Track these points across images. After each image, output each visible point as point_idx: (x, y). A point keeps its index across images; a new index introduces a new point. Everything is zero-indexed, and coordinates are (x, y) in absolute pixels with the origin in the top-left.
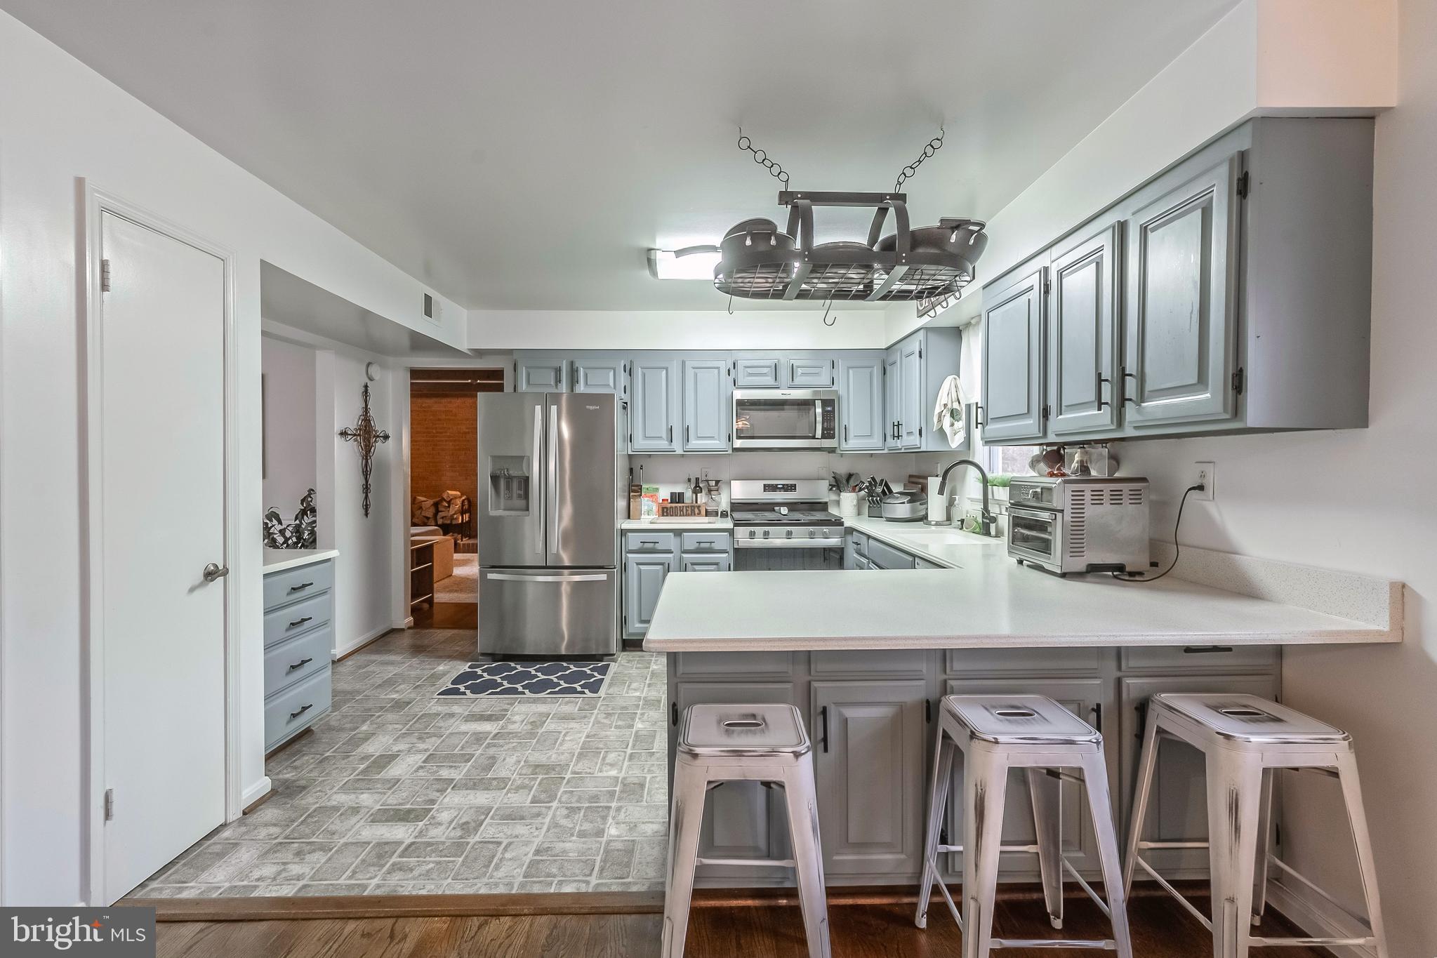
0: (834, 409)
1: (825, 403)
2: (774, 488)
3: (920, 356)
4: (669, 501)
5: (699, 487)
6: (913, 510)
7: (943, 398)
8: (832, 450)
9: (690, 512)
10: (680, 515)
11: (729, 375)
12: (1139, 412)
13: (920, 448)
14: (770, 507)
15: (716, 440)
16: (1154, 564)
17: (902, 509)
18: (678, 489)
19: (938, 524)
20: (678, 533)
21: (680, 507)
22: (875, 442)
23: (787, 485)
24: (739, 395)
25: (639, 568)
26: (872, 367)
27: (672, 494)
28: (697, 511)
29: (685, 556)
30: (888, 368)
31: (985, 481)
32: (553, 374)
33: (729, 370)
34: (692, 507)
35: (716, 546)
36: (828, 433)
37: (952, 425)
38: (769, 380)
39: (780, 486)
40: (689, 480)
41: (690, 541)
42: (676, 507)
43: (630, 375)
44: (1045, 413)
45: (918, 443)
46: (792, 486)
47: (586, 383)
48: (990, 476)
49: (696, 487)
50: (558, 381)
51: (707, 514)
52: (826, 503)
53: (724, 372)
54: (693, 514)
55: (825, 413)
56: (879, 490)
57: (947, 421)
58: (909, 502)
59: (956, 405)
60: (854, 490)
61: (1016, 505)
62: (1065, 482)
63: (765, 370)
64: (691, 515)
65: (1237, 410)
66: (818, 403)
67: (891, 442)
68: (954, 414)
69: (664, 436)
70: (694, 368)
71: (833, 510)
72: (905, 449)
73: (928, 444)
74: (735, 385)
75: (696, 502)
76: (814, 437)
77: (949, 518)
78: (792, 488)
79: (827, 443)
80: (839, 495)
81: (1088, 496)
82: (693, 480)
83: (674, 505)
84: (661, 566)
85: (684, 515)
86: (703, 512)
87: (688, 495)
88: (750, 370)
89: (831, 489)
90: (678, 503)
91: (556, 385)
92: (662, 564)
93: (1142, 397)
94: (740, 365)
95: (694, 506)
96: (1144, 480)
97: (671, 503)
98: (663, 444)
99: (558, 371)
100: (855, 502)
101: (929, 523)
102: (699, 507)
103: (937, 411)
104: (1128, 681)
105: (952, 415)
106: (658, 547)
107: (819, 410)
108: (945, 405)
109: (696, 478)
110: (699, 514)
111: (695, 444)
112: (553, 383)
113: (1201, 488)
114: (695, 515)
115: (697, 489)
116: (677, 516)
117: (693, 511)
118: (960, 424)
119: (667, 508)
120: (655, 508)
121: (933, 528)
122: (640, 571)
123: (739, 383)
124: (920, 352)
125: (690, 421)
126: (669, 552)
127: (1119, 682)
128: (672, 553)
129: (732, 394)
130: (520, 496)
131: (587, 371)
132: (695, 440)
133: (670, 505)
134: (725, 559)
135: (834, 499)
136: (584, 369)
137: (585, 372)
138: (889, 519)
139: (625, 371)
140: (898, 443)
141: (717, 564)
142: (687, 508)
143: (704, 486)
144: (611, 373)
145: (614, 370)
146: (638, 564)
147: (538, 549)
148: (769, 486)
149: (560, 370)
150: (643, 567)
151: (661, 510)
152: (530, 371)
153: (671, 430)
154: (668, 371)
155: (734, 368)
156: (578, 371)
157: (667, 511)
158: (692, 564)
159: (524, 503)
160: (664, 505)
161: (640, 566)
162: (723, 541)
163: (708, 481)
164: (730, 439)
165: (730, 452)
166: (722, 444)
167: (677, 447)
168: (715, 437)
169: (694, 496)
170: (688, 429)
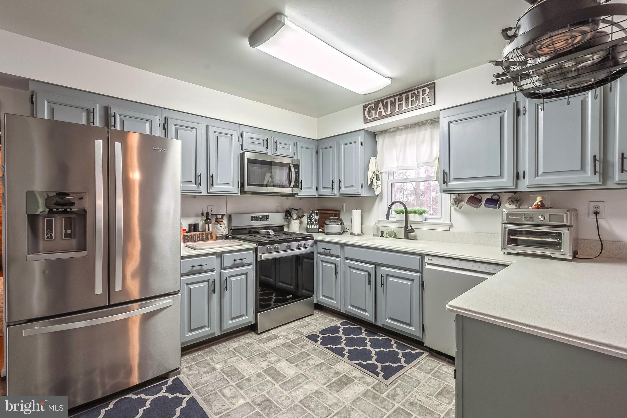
0: (298, 170)
2: (256, 218)
3: (362, 145)
4: (187, 230)
5: (209, 219)
7: (372, 169)
8: (295, 195)
9: (205, 238)
10: (198, 241)
11: (238, 142)
13: (361, 194)
15: (230, 185)
17: (336, 227)
18: (192, 221)
19: (358, 235)
20: (219, 255)
21: (198, 235)
22: (312, 192)
23: (265, 216)
24: (248, 155)
25: (189, 287)
26: (312, 149)
27: (190, 225)
28: (210, 237)
29: (224, 271)
30: (321, 151)
31: (407, 212)
32: (84, 115)
33: (238, 138)
34: (206, 234)
36: (296, 186)
38: (263, 149)
39: (261, 217)
40: (203, 214)
41: (228, 260)
42: (194, 235)
43: (164, 128)
44: (517, 177)
45: (360, 192)
46: (267, 216)
48: (409, 209)
51: (217, 238)
52: (283, 226)
53: (235, 139)
54: (207, 239)
55: (295, 173)
59: (377, 173)
60: (298, 218)
63: (261, 142)
64: (206, 240)
66: (292, 166)
67: (322, 191)
68: (377, 176)
70: (215, 132)
71: (286, 230)
72: (340, 195)
73: (365, 193)
74: (242, 148)
75: (209, 230)
76: (289, 187)
78: (267, 218)
79: (295, 191)
82: (205, 215)
83: (193, 233)
84: (206, 283)
85: (200, 241)
86: (214, 237)
87: (202, 225)
88: (251, 140)
89: (286, 218)
90: (195, 231)
92: (208, 281)
94: (246, 135)
95: (208, 233)
97: (190, 231)
98: (195, 187)
99: (90, 113)
101: (352, 235)
102: (211, 234)
103: (370, 175)
105: (376, 178)
106: (205, 268)
107: (293, 171)
108: (374, 172)
109: (207, 213)
110: (212, 238)
111: (217, 188)
113: (596, 213)
114: (208, 239)
115: (207, 220)
116: (195, 241)
117: (208, 237)
118: (380, 183)
119: (187, 236)
121: (356, 237)
122: (190, 290)
123: (246, 147)
124: (362, 143)
125: (213, 171)
126: (213, 270)
128: (214, 271)
129: (242, 156)
130: (67, 236)
131: (123, 118)
132: (216, 185)
133: (189, 234)
134: (250, 269)
135: (286, 223)
136: (120, 115)
137: (121, 119)
138: (327, 234)
139: (159, 126)
140: (335, 192)
141: (246, 274)
142: (202, 234)
143: (212, 218)
144: (148, 125)
145: (151, 122)
146: (188, 284)
147: (99, 289)
148: (254, 217)
149: (94, 112)
150: (192, 287)
151: (184, 237)
152: (53, 106)
153: (200, 176)
154: (195, 129)
155: (242, 137)
156: (114, 116)
157: (187, 239)
158: (230, 277)
159: (73, 242)
160: (186, 234)
161: (189, 286)
162: (250, 257)
163: (216, 215)
164: (242, 185)
165: (239, 194)
166: (234, 189)
167: (203, 190)
168: (231, 183)
169: (207, 226)
170: (213, 176)
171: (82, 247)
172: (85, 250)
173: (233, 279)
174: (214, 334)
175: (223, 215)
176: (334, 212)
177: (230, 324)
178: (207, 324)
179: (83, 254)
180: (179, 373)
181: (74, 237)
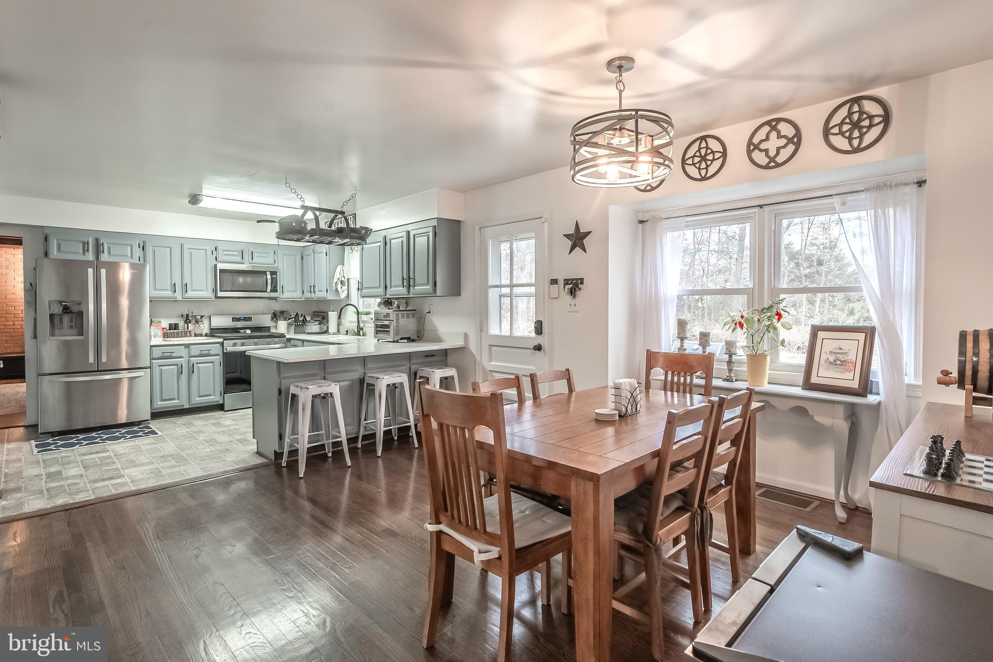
0: (277, 276)
1: (273, 273)
2: (239, 320)
3: (326, 255)
4: (168, 329)
5: (189, 319)
6: (321, 328)
7: (337, 275)
8: (275, 299)
9: (184, 335)
10: (177, 337)
11: (212, 254)
12: (414, 289)
13: (326, 298)
14: (236, 330)
15: (205, 291)
16: (418, 337)
17: (314, 327)
18: (173, 321)
19: (334, 334)
20: (187, 346)
21: (177, 332)
22: (297, 295)
23: (247, 317)
24: (220, 266)
26: (296, 255)
27: (170, 324)
28: (188, 334)
29: (192, 359)
30: (305, 257)
31: (358, 313)
32: (81, 246)
33: (212, 252)
34: (185, 332)
35: (212, 352)
36: (274, 290)
37: (342, 288)
38: (239, 259)
39: (243, 318)
40: (182, 316)
41: (195, 350)
42: (174, 332)
43: (143, 249)
44: (386, 287)
45: (326, 296)
46: (249, 318)
47: (109, 253)
48: (360, 311)
49: (187, 320)
50: (85, 250)
51: (196, 335)
52: (269, 327)
53: (209, 252)
54: (186, 336)
55: (272, 279)
56: (301, 319)
57: (339, 286)
58: (319, 324)
59: (343, 279)
60: (285, 319)
61: (377, 320)
62: (394, 311)
63: (236, 253)
64: (185, 337)
65: (435, 291)
66: (268, 273)
67: (307, 295)
68: (342, 282)
69: (169, 288)
70: (189, 249)
71: (273, 330)
72: (318, 298)
73: (330, 297)
74: (216, 260)
75: (188, 329)
76: (266, 291)
77: (338, 331)
78: (249, 319)
79: (273, 295)
80: (277, 323)
81: (400, 315)
82: (185, 316)
83: (172, 331)
85: (179, 336)
86: (193, 335)
87: (181, 324)
88: (226, 253)
89: (273, 319)
90: (175, 330)
91: (84, 254)
92: (177, 365)
93: (414, 286)
94: (220, 249)
95: (186, 331)
96: (415, 310)
97: (170, 329)
98: (169, 293)
99: (86, 244)
100: (286, 326)
101: (329, 334)
102: (190, 332)
103: (335, 281)
104: (412, 367)
105: (341, 284)
106: (174, 355)
107: (269, 277)
108: (338, 279)
109: (186, 314)
110: (190, 336)
111: (190, 294)
112: (81, 251)
113: (429, 312)
115: (187, 321)
116: (175, 337)
117: (186, 334)
118: (345, 287)
119: (167, 332)
120: (160, 333)
121: (332, 335)
122: (161, 370)
123: (219, 259)
124: (326, 253)
125: (187, 280)
126: (182, 357)
127: (410, 367)
129: (215, 266)
130: (71, 327)
131: (110, 245)
132: (191, 291)
133: (169, 331)
134: (218, 359)
135: (274, 324)
136: (107, 243)
137: (108, 246)
138: (308, 333)
139: (139, 247)
140: (313, 296)
141: (213, 362)
142: (181, 332)
143: (192, 319)
144: (129, 248)
145: (131, 246)
146: (159, 366)
147: (91, 360)
148: (235, 318)
149: (88, 243)
150: (163, 368)
151: (164, 334)
152: (60, 242)
153: (175, 285)
154: (171, 248)
155: (216, 250)
156: (103, 245)
157: (167, 335)
158: (197, 363)
159: (75, 331)
160: (165, 331)
161: (161, 367)
162: (217, 349)
163: (195, 316)
164: (215, 291)
165: (214, 299)
166: (209, 294)
167: (178, 296)
168: (205, 290)
169: (186, 325)
170: (186, 285)
171: (81, 333)
172: (82, 335)
173: (200, 365)
174: (183, 406)
175: (202, 317)
176: (323, 314)
177: (197, 400)
178: (176, 397)
179: (82, 337)
180: (149, 423)
181: (76, 328)
